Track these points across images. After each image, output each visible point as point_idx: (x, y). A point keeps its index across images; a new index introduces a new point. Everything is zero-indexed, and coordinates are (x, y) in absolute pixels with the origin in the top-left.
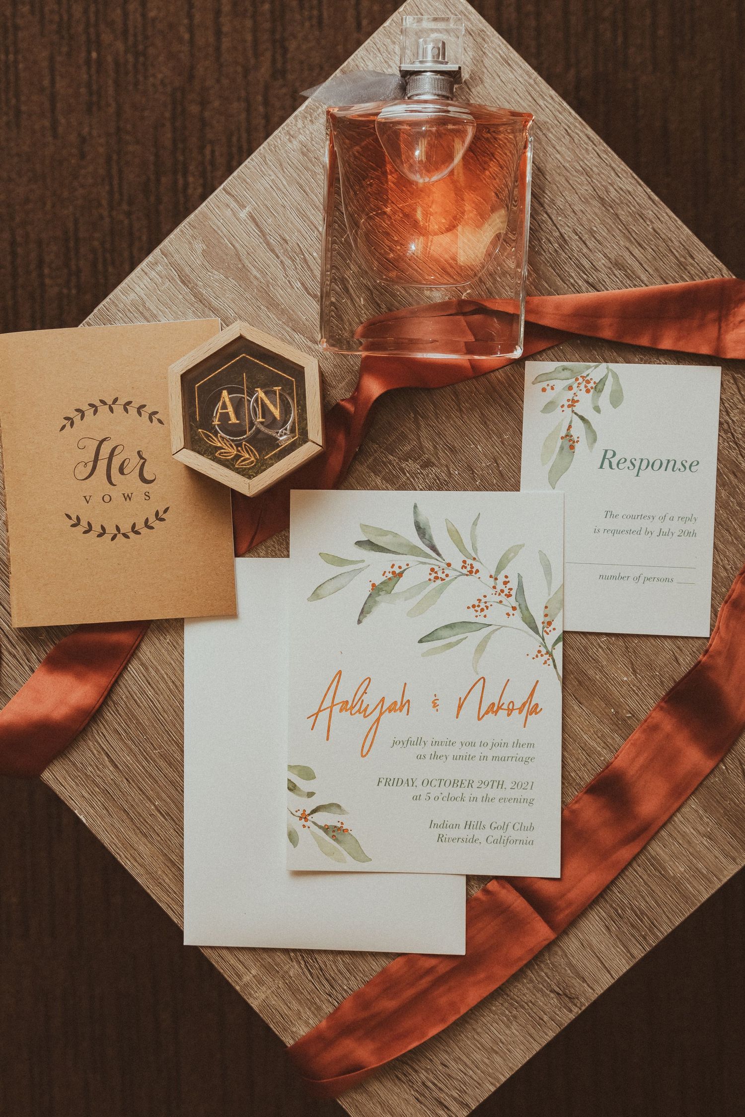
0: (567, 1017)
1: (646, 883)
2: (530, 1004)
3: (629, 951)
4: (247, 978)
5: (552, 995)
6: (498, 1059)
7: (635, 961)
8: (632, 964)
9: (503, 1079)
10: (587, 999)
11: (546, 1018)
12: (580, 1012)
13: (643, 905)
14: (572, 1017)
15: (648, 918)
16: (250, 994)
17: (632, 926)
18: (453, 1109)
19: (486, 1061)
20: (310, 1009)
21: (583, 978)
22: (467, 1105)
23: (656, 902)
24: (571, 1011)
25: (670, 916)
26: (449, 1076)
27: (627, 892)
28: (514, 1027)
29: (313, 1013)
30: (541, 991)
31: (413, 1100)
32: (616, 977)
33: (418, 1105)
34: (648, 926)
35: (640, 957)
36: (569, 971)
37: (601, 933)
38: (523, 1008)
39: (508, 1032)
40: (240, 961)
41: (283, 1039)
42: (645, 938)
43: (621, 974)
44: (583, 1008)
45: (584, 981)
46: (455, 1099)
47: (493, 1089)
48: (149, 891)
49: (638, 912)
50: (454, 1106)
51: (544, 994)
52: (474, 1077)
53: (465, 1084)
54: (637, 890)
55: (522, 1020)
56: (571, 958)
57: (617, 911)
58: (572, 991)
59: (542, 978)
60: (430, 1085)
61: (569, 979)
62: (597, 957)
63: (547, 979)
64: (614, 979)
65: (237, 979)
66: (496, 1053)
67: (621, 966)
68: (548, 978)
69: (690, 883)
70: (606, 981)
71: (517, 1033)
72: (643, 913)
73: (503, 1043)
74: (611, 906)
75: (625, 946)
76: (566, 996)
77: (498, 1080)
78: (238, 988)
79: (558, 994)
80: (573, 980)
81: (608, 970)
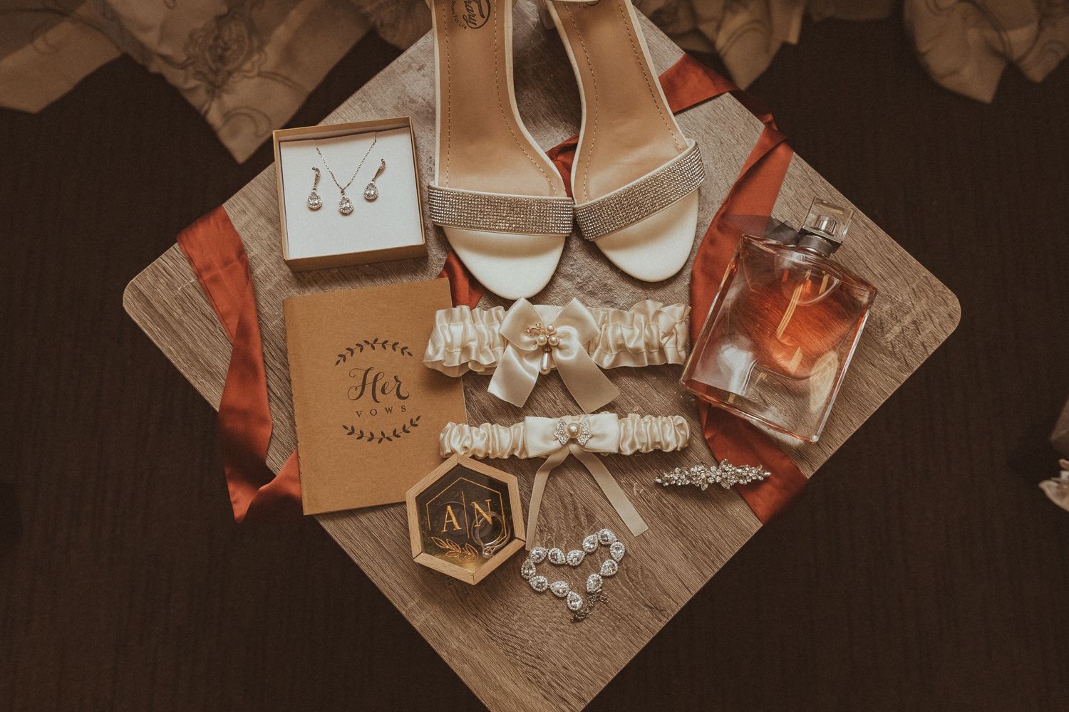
0: (658, 626)
1: (711, 521)
2: (630, 617)
3: (702, 573)
4: (412, 604)
5: (646, 609)
6: (607, 661)
7: (707, 580)
8: (705, 583)
9: (611, 677)
10: (673, 611)
11: (642, 627)
12: (668, 621)
13: (711, 538)
14: (662, 625)
15: (714, 547)
16: (414, 617)
17: (703, 553)
18: (573, 703)
19: (598, 663)
20: (460, 628)
21: (669, 595)
22: (583, 699)
23: (720, 535)
24: (660, 621)
25: (731, 545)
26: (569, 676)
27: (698, 528)
28: (618, 635)
29: (462, 630)
30: (638, 605)
31: (541, 698)
32: (694, 593)
33: (546, 702)
34: (715, 553)
35: (711, 577)
36: (658, 590)
37: (681, 560)
38: (624, 619)
39: (614, 639)
40: (405, 591)
41: (439, 652)
42: (713, 563)
43: (697, 591)
44: (670, 618)
45: (670, 597)
46: (573, 694)
47: (603, 686)
48: (336, 539)
49: (707, 543)
50: (574, 702)
51: (640, 609)
52: (588, 675)
53: (581, 682)
54: (706, 526)
55: (624, 630)
56: (659, 580)
57: (692, 543)
58: (661, 605)
60: (555, 684)
61: (658, 596)
62: (679, 578)
64: (692, 595)
65: (404, 607)
66: (605, 656)
67: (698, 584)
69: (744, 520)
70: (687, 597)
71: (620, 639)
72: (711, 544)
73: (609, 648)
74: (687, 539)
75: (698, 569)
76: (656, 609)
77: (607, 678)
78: (404, 613)
79: (651, 608)
80: (662, 597)
81: (687, 588)
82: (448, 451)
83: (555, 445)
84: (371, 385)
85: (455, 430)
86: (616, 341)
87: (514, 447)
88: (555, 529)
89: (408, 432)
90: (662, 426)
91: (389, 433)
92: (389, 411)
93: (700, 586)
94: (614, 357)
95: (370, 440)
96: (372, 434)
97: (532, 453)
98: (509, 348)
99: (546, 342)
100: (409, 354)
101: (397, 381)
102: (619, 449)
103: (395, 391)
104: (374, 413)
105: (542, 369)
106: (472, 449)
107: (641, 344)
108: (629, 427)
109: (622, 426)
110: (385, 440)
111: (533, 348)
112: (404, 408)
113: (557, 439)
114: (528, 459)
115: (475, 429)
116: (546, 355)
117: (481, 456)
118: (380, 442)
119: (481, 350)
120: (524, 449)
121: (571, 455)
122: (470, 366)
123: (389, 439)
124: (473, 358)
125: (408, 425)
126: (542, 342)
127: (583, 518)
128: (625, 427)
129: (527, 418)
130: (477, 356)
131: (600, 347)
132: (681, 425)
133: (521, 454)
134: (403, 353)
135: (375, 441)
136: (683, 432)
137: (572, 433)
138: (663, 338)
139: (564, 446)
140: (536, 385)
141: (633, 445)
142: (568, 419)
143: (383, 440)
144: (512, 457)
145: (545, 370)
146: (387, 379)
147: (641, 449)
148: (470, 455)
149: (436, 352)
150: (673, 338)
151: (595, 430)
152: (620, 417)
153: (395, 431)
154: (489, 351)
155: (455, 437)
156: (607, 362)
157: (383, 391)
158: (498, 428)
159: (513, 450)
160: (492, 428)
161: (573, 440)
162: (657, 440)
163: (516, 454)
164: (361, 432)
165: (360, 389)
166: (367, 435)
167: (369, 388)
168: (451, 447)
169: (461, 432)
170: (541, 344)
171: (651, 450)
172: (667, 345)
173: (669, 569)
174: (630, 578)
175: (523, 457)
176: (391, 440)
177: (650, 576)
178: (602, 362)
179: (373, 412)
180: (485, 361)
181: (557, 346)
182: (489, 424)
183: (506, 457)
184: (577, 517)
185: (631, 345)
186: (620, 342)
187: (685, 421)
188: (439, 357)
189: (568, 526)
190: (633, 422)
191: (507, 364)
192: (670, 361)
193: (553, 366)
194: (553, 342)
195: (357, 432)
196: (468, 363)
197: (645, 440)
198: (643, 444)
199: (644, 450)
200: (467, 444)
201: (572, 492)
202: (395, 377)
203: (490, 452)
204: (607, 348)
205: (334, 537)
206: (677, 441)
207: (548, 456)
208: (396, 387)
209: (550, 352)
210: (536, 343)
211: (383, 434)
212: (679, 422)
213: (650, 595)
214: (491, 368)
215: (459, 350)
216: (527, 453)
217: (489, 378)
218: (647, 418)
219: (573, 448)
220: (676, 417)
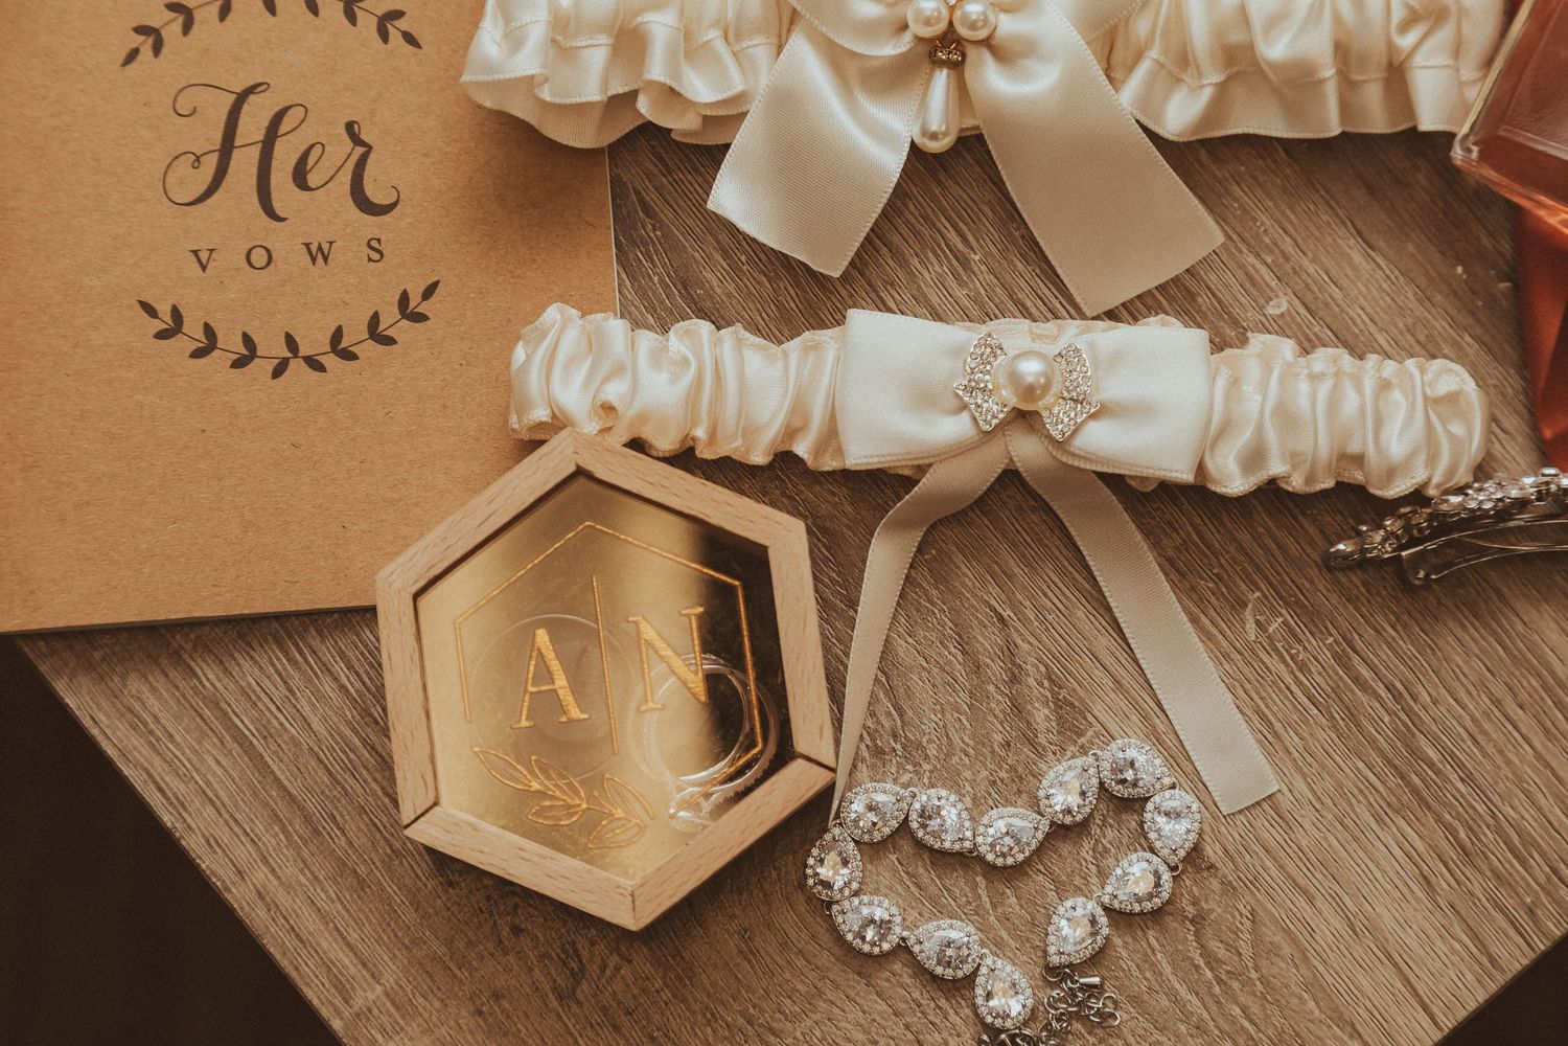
1: (1539, 757)
3: (1485, 950)
7: (1501, 980)
8: (1493, 988)
13: (1529, 820)
15: (1543, 854)
17: (1498, 876)
21: (1353, 1026)
32: (1448, 1024)
34: (1543, 880)
35: (1519, 967)
36: (1311, 1005)
37: (1409, 897)
40: (348, 945)
42: (1531, 912)
43: (1462, 1014)
48: (95, 731)
49: (1515, 839)
54: (1515, 774)
56: (1321, 968)
57: (1454, 833)
59: (1233, 1021)
61: (1311, 1026)
62: (1396, 965)
63: (1246, 1024)
64: (1441, 1029)
65: (338, 1001)
68: (1252, 1022)
70: (1421, 1037)
72: (1529, 842)
74: (1439, 819)
75: (1473, 935)
78: (337, 1025)
80: (1324, 1032)
81: (1425, 1008)
82: (541, 414)
83: (952, 428)
84: (256, 151)
85: (571, 339)
86: (1218, 31)
87: (797, 423)
88: (932, 751)
89: (390, 341)
90: (1377, 397)
91: (314, 342)
92: (319, 254)
93: (1475, 996)
94: (1207, 94)
95: (240, 363)
96: (247, 340)
97: (859, 454)
98: (800, 47)
99: (942, 26)
100: (409, 38)
101: (356, 140)
102: (1201, 469)
103: (346, 177)
104: (260, 259)
105: (925, 133)
106: (632, 412)
107: (1317, 46)
108: (1249, 388)
109: (1221, 383)
110: (296, 365)
111: (892, 49)
112: (375, 248)
113: (965, 407)
114: (847, 476)
115: (647, 339)
116: (941, 78)
117: (666, 443)
118: (278, 373)
119: (689, 46)
120: (831, 435)
121: (1010, 477)
122: (644, 106)
123: (314, 364)
124: (656, 71)
125: (389, 315)
126: (927, 22)
127: (1042, 715)
128: (1235, 382)
129: (854, 315)
130: (674, 69)
131: (1154, 53)
132: (1453, 398)
133: (818, 451)
134: (384, 35)
135: (261, 368)
136: (1457, 429)
137: (1029, 392)
138: (1404, 27)
139: (987, 436)
140: (899, 192)
141: (1254, 457)
142: (1014, 333)
143: (293, 363)
144: (785, 460)
145: (934, 136)
146: (321, 131)
147: (1286, 478)
148: (625, 438)
149: (514, 40)
150: (1445, 34)
151: (1114, 389)
152: (1218, 345)
153: (337, 335)
154: (720, 46)
155: (572, 360)
156: (1179, 116)
157: (300, 177)
158: (739, 342)
159: (791, 433)
160: (717, 343)
161: (1024, 418)
162: (1354, 448)
163: (802, 449)
164: (209, 331)
165: (210, 163)
166: (232, 343)
167: (245, 162)
168: (551, 403)
169: (595, 344)
170: (927, 32)
171: (1329, 484)
172: (1419, 59)
173: (1358, 926)
174: (1207, 955)
175: (829, 464)
176: (320, 368)
177: (1287, 949)
178: (1158, 115)
179: (259, 257)
180: (702, 89)
181: (987, 43)
182: (705, 327)
183: (759, 458)
184: (1017, 708)
185: (1276, 49)
186: (1236, 37)
187: (1470, 386)
188: (526, 63)
189: (982, 740)
190: (1268, 369)
191: (787, 102)
192: (1427, 123)
193: (969, 123)
194: (973, 26)
195: (193, 328)
196: (632, 95)
197: (1305, 445)
198: (1294, 458)
199: (1297, 484)
200: (614, 392)
201: (1007, 613)
202: (350, 126)
203: (700, 432)
204: (1183, 59)
205: (87, 722)
206: (1432, 460)
207: (922, 469)
208: (350, 165)
209: (957, 67)
210: (905, 27)
211: (291, 343)
212: (1444, 387)
213: (1278, 1021)
214: (727, 118)
215: (604, 40)
216: (840, 452)
217: (714, 155)
218: (1322, 359)
219: (1026, 450)
220: (1439, 363)
